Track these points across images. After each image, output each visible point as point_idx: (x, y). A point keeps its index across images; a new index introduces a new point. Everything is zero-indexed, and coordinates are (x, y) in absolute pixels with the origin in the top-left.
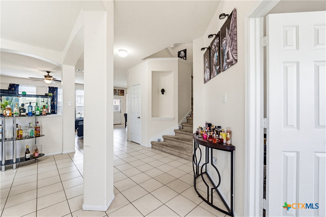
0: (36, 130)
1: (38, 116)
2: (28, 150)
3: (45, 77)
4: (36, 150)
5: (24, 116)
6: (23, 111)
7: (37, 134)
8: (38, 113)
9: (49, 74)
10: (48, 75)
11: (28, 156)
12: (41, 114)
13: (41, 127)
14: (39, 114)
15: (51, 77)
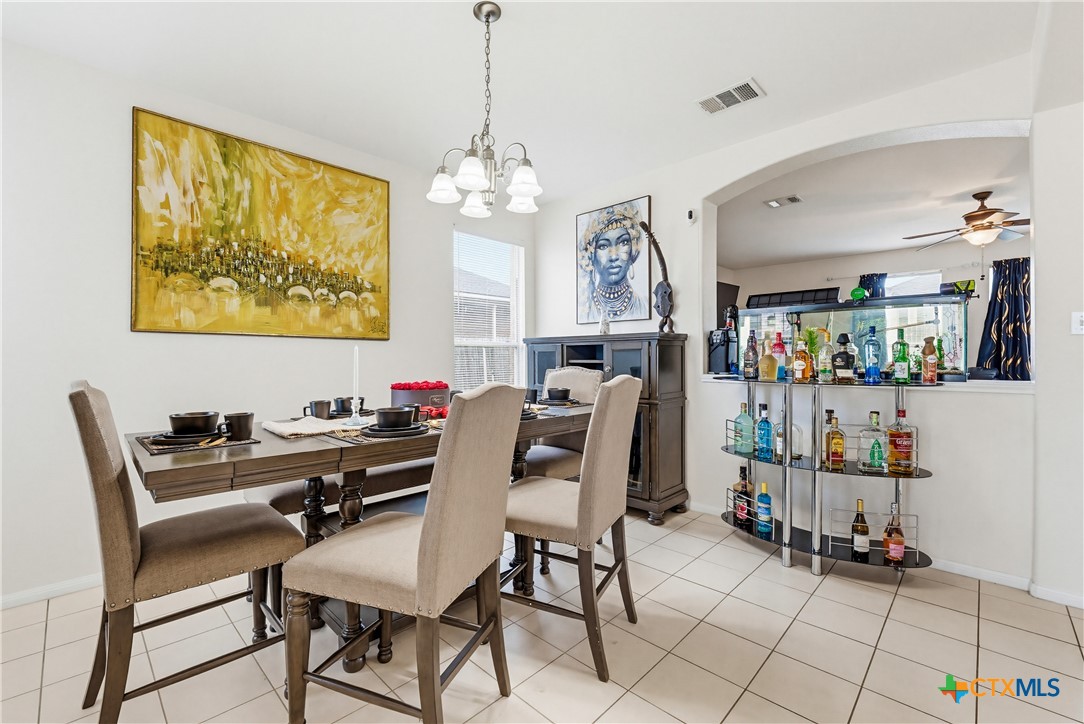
0: (893, 443)
1: (905, 384)
2: (864, 521)
3: (969, 218)
4: (893, 530)
5: (847, 381)
6: (842, 364)
7: (899, 465)
8: (901, 373)
9: (986, 203)
10: (983, 207)
11: (861, 543)
12: (915, 378)
13: (915, 436)
14: (906, 376)
15: (992, 212)
